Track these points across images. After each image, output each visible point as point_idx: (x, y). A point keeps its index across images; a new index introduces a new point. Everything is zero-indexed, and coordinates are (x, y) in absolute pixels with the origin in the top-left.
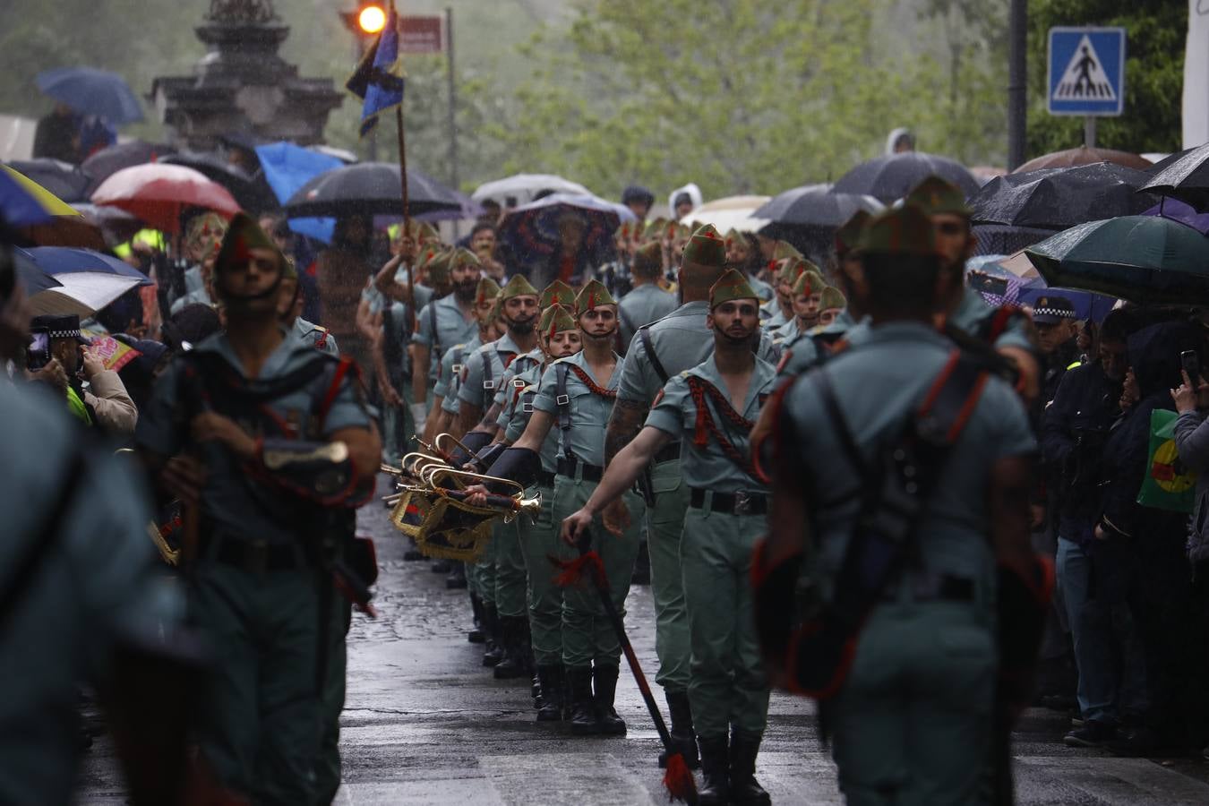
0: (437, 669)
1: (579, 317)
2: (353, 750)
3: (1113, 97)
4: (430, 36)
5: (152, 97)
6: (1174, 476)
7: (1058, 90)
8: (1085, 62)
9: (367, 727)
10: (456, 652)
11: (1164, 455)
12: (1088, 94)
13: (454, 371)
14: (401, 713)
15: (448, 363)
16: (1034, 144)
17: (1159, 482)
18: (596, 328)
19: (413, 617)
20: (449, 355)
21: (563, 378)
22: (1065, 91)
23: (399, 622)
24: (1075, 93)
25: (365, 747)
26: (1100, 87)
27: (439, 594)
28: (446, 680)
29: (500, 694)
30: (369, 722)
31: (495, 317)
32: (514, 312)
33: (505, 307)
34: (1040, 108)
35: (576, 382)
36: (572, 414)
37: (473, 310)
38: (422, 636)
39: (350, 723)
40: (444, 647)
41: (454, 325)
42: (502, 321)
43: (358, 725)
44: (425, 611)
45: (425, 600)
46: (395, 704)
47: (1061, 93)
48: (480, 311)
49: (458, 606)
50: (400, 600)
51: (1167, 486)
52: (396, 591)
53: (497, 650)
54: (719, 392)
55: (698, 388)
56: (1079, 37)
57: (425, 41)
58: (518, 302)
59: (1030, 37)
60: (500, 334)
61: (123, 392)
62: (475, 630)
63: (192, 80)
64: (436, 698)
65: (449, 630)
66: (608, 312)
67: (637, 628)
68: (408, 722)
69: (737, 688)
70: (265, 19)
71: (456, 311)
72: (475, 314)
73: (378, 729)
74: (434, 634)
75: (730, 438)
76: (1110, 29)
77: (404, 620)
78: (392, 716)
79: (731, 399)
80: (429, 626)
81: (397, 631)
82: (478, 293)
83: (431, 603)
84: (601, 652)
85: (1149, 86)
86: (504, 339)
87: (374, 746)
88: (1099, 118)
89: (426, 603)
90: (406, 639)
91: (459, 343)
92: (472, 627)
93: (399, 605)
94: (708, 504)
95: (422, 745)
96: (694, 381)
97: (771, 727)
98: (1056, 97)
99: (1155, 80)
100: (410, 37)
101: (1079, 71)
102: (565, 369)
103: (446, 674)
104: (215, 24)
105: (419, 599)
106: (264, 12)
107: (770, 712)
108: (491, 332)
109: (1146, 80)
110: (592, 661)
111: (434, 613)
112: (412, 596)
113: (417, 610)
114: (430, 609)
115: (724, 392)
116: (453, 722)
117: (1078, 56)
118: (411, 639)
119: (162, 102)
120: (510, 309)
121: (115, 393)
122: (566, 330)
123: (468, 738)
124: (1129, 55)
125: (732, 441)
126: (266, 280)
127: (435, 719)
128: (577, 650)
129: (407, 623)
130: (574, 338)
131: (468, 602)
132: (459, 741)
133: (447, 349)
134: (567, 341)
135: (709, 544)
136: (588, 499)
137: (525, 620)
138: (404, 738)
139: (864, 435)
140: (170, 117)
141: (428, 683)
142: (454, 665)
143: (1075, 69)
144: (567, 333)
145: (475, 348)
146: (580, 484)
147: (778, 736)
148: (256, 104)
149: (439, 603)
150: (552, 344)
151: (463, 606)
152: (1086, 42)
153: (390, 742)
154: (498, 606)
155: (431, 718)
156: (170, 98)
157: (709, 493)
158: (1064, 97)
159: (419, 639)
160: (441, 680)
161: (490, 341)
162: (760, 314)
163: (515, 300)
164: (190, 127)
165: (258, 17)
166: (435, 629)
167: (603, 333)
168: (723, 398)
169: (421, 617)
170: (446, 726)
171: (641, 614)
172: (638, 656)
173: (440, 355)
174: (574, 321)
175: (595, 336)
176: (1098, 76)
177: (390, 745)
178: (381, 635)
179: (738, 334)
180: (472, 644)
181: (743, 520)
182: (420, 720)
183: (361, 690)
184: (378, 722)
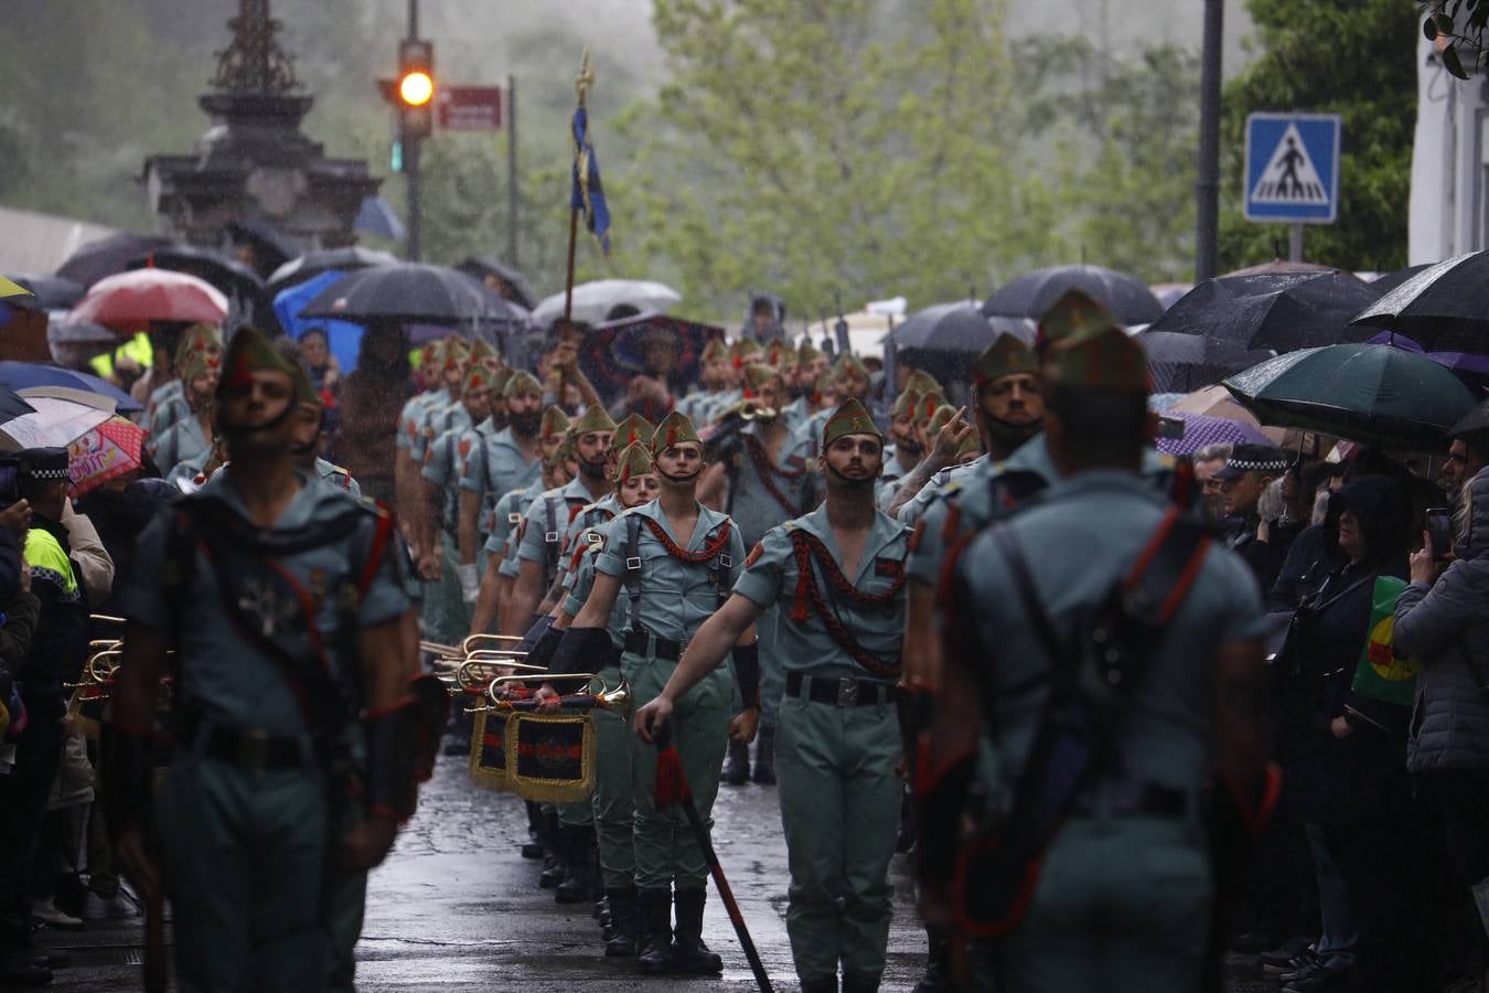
0: (483, 890)
1: (656, 457)
2: (377, 989)
3: (1325, 200)
4: (488, 110)
5: (144, 179)
6: (1393, 659)
7: (1257, 190)
8: (1291, 157)
9: (396, 961)
10: (507, 870)
11: (1382, 634)
12: (1294, 195)
13: (511, 520)
14: (437, 944)
15: (503, 510)
16: (1226, 255)
17: (1375, 666)
18: (676, 469)
19: (455, 826)
20: (504, 501)
21: (633, 532)
22: (1266, 191)
23: (436, 831)
24: (1277, 195)
25: (392, 985)
26: (1309, 188)
27: (487, 797)
28: (494, 904)
29: (558, 923)
30: (397, 955)
31: (563, 456)
32: (589, 451)
33: (577, 444)
34: (1234, 211)
35: (652, 540)
36: (645, 580)
37: (536, 447)
38: (465, 848)
39: (372, 956)
40: (493, 863)
41: (511, 467)
42: (572, 459)
43: (384, 959)
44: (470, 819)
45: (469, 804)
46: (430, 933)
47: (1261, 194)
48: (546, 448)
49: (510, 812)
50: (438, 804)
51: (1383, 672)
52: (433, 793)
53: (557, 868)
54: (828, 553)
55: (803, 545)
56: (1282, 126)
57: (480, 117)
58: (593, 440)
59: (1224, 124)
60: (569, 477)
61: (97, 543)
62: (530, 843)
63: (194, 160)
64: (481, 927)
65: (500, 842)
66: (691, 450)
67: (731, 843)
68: (446, 955)
69: (848, 919)
70: (286, 86)
71: (514, 450)
72: (540, 452)
73: (408, 964)
74: (480, 847)
75: (836, 612)
76: (1320, 117)
77: (443, 829)
78: (427, 947)
79: (842, 563)
80: (475, 837)
81: (433, 842)
82: (543, 426)
83: (477, 809)
84: (684, 871)
85: (1366, 188)
86: (575, 484)
87: (404, 985)
88: (1307, 225)
89: (471, 808)
90: (445, 853)
91: (518, 488)
92: (527, 839)
93: (437, 811)
94: (805, 692)
95: (463, 984)
96: (799, 536)
97: (890, 967)
98: (1255, 198)
99: (1373, 183)
100: (461, 110)
101: (1284, 168)
102: (638, 523)
103: (494, 896)
104: (224, 91)
105: (462, 804)
106: (284, 77)
107: (891, 949)
108: (559, 475)
109: (1363, 181)
110: (673, 884)
111: (481, 821)
112: (452, 800)
113: (460, 817)
114: (476, 816)
115: (834, 553)
116: (501, 956)
117: (1283, 149)
118: (451, 852)
119: (155, 187)
120: (584, 447)
121: (88, 544)
122: (642, 473)
123: (519, 975)
124: (1344, 149)
125: (838, 615)
126: (273, 408)
127: (479, 952)
128: (650, 868)
129: (446, 833)
130: (652, 483)
131: (523, 808)
132: (509, 979)
133: (500, 497)
134: (643, 487)
135: (808, 742)
136: (666, 683)
137: (590, 830)
138: (441, 975)
139: (1056, 607)
140: (165, 204)
141: (472, 908)
142: (504, 885)
143: (1279, 165)
144: (642, 478)
145: (537, 494)
146: (653, 662)
147: (902, 980)
148: (272, 191)
149: (486, 809)
150: (625, 490)
151: (516, 813)
152: (1292, 132)
153: (422, 980)
154: (560, 813)
155: (473, 952)
156: (164, 182)
157: (807, 679)
158: (1265, 199)
159: (461, 853)
160: (487, 904)
161: (556, 486)
162: (885, 456)
163: (590, 436)
164: (189, 216)
165: (276, 83)
166: (481, 840)
167: (684, 475)
168: (833, 561)
169: (464, 826)
170: (491, 962)
171: (735, 825)
172: (727, 877)
173: (493, 504)
174: (651, 461)
175: (675, 479)
176: (1307, 173)
177: (423, 984)
178: (415, 847)
179: (855, 475)
180: (526, 860)
181: (849, 714)
182: (461, 953)
183: (389, 915)
184: (409, 955)
